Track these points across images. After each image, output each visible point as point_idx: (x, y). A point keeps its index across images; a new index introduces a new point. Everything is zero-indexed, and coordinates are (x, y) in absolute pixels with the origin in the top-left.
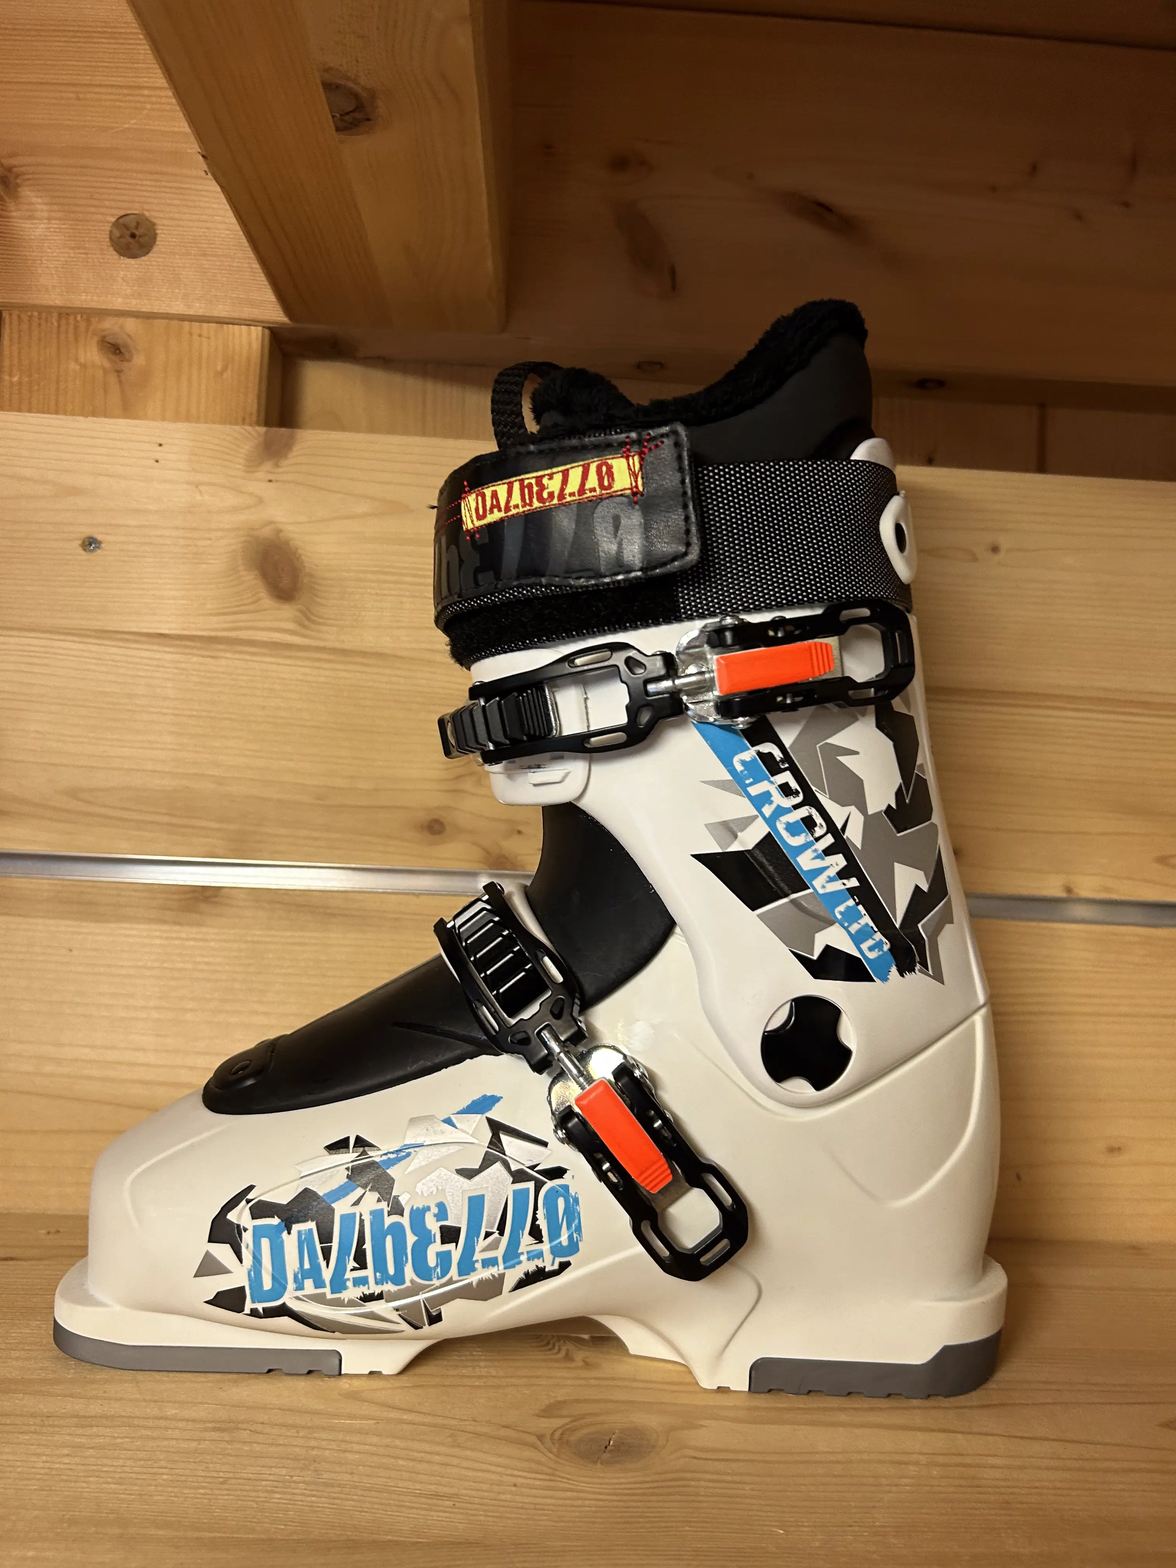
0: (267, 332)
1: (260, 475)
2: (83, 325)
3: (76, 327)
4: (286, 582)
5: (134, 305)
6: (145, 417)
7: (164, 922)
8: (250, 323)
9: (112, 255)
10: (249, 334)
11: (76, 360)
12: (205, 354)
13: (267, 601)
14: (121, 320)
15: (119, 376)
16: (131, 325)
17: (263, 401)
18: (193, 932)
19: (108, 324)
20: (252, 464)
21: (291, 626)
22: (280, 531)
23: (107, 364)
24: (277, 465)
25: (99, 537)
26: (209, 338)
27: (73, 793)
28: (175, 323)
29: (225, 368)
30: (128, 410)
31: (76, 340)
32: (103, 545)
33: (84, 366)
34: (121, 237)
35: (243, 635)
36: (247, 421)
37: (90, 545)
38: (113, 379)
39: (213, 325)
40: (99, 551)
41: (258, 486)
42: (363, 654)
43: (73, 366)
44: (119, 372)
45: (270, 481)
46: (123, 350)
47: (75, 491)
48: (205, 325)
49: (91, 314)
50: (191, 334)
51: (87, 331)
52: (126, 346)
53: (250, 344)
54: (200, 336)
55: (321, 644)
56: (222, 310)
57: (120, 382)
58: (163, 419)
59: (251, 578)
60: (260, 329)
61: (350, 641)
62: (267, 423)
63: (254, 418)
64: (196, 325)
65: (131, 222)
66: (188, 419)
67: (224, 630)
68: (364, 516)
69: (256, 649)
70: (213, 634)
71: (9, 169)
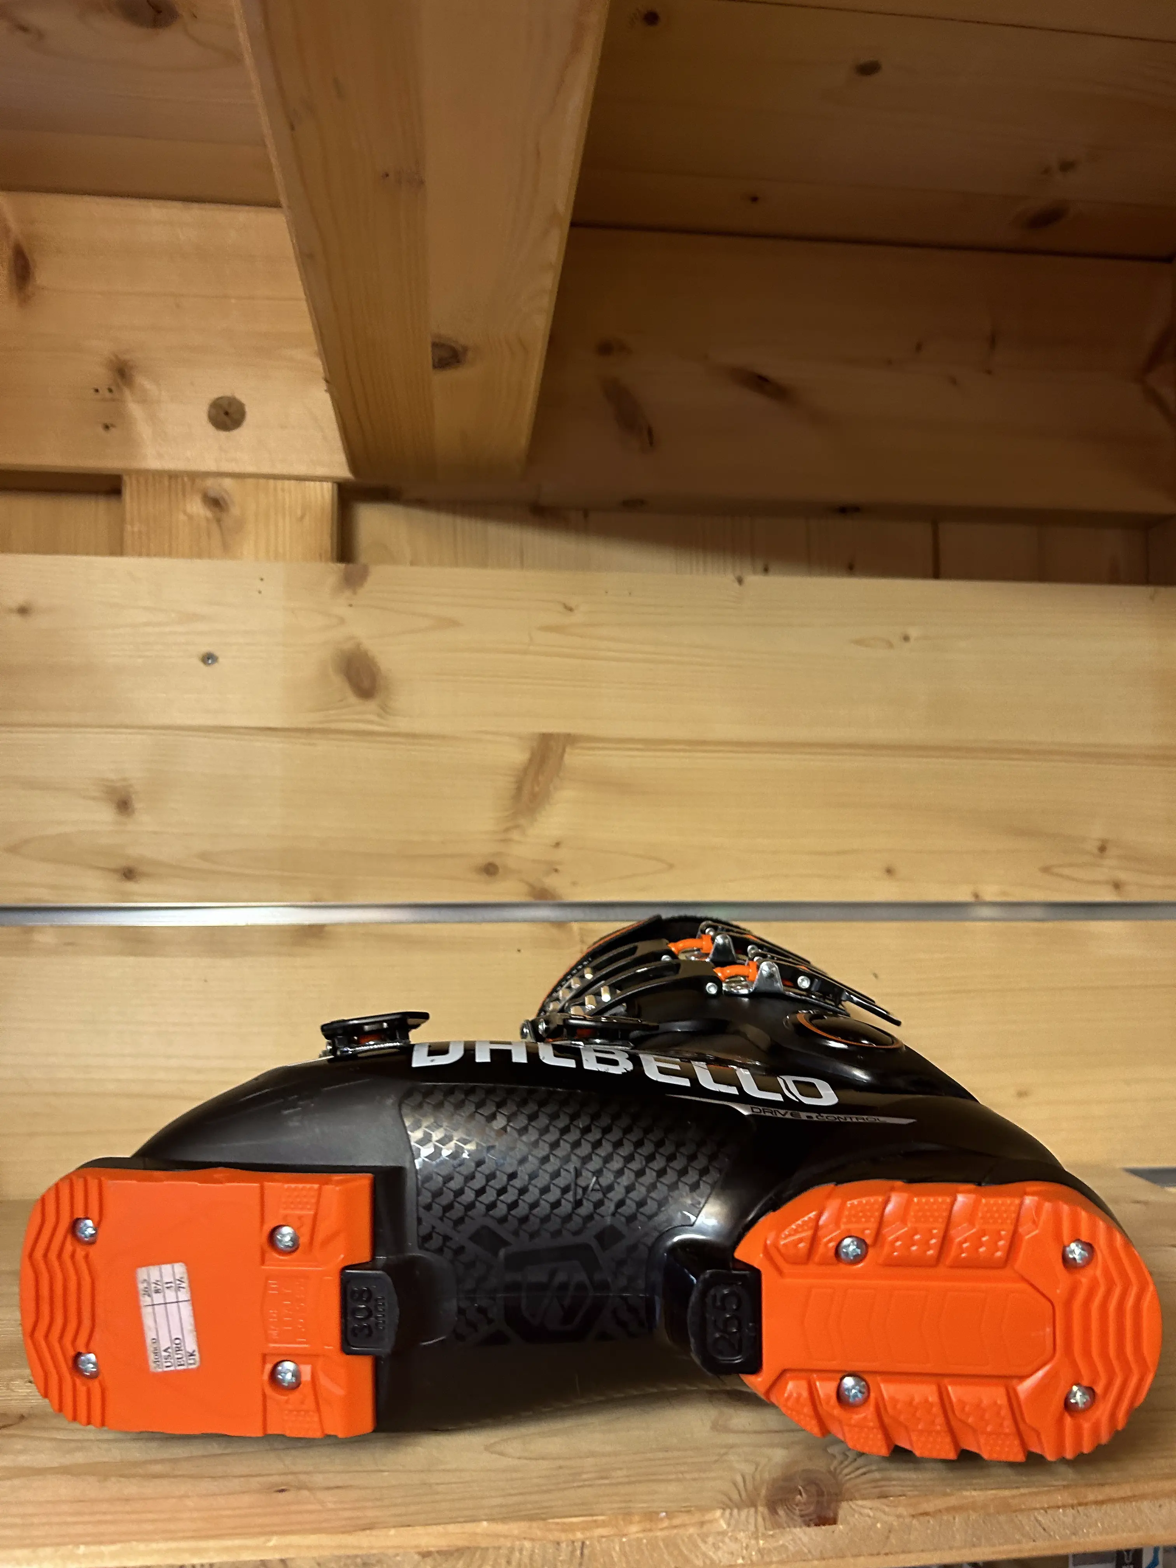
0: (336, 486)
1: (343, 600)
2: (189, 485)
3: (184, 486)
4: (366, 684)
5: (229, 467)
6: (242, 557)
7: (278, 954)
8: (323, 479)
9: (211, 429)
10: (322, 488)
11: (185, 512)
12: (287, 506)
13: (352, 699)
14: (220, 480)
15: (219, 524)
16: (228, 483)
17: (335, 541)
18: (304, 961)
19: (210, 483)
20: (335, 593)
21: (371, 717)
22: (359, 645)
23: (209, 514)
24: (355, 593)
25: (215, 652)
26: (290, 492)
27: (204, 856)
28: (262, 481)
29: (304, 515)
30: (227, 549)
31: (184, 495)
32: (221, 660)
33: (190, 517)
34: (217, 416)
35: (333, 726)
36: (324, 557)
37: (209, 659)
38: (214, 527)
39: (293, 482)
40: (216, 665)
41: (341, 609)
42: (427, 736)
43: (182, 517)
44: (219, 521)
45: (351, 605)
46: (221, 502)
47: (194, 617)
48: (287, 482)
49: (194, 476)
50: (275, 489)
51: (193, 489)
52: (225, 501)
53: (323, 496)
54: (283, 490)
55: (394, 730)
56: (301, 469)
57: (220, 527)
58: (258, 558)
59: (338, 681)
60: (331, 484)
61: (418, 728)
62: (339, 559)
63: (329, 555)
64: (279, 483)
65: (226, 403)
66: (277, 558)
67: (321, 722)
68: (424, 630)
69: (345, 737)
70: (311, 726)
71: (125, 363)
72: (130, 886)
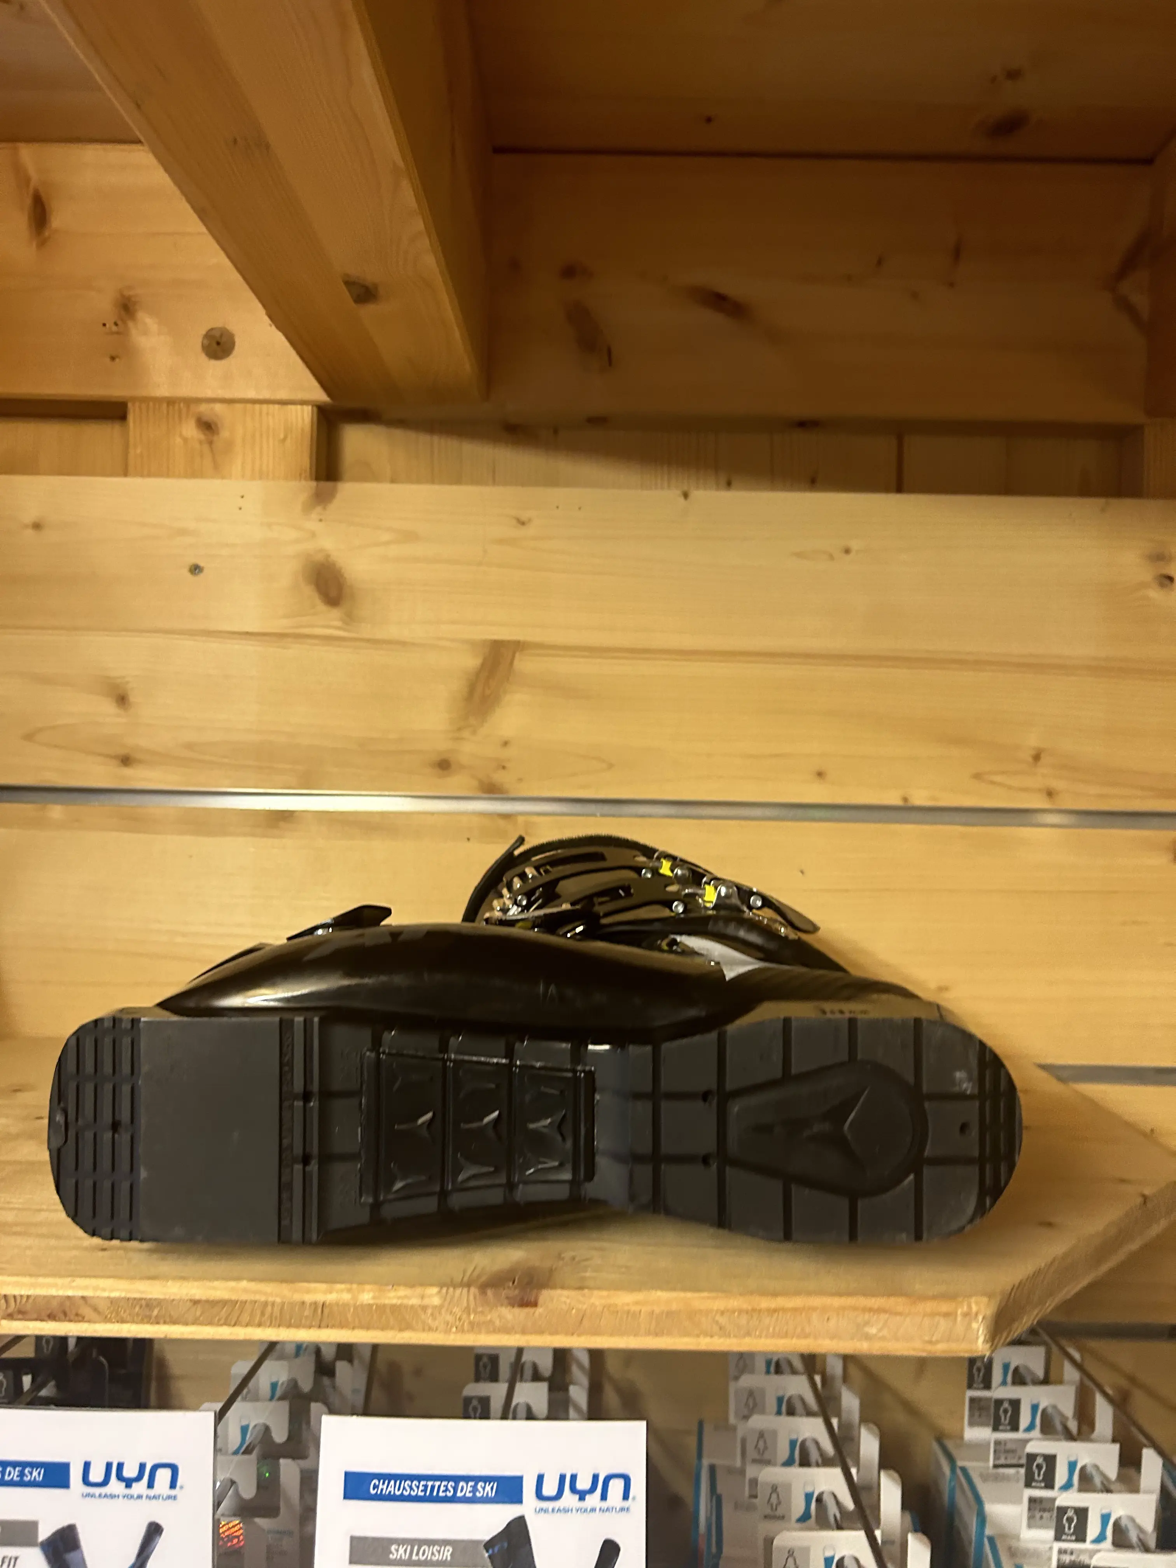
0: (315, 409)
1: (314, 515)
2: (184, 411)
3: (180, 411)
4: (333, 593)
5: (220, 393)
6: (231, 477)
7: (253, 835)
8: (303, 403)
9: (203, 357)
10: (303, 411)
11: (181, 435)
12: (271, 429)
13: (321, 607)
14: (212, 405)
15: (211, 446)
16: (218, 407)
17: (314, 460)
18: (275, 842)
19: (203, 408)
20: (308, 508)
21: (338, 623)
22: (328, 556)
23: (202, 437)
24: (324, 509)
25: (202, 564)
26: (273, 416)
27: (190, 746)
28: (249, 406)
29: (286, 437)
30: (218, 470)
31: (180, 420)
32: (205, 571)
33: (185, 440)
34: (210, 346)
35: (304, 631)
36: (303, 475)
37: (195, 569)
38: (206, 448)
39: (277, 406)
40: (202, 575)
41: (312, 524)
42: (389, 642)
43: (178, 440)
44: (211, 443)
45: (321, 520)
46: (213, 426)
47: (183, 532)
48: (271, 406)
49: (189, 402)
50: (261, 413)
51: (188, 414)
52: (216, 425)
53: (303, 420)
54: (268, 413)
55: (359, 636)
56: (283, 395)
57: (212, 451)
58: (244, 477)
59: (309, 592)
60: (310, 408)
61: (380, 635)
62: (318, 478)
63: (308, 474)
64: (265, 407)
65: (218, 334)
66: (262, 477)
67: (293, 628)
68: (387, 543)
69: (316, 641)
70: (284, 631)
71: (129, 298)
72: (127, 771)
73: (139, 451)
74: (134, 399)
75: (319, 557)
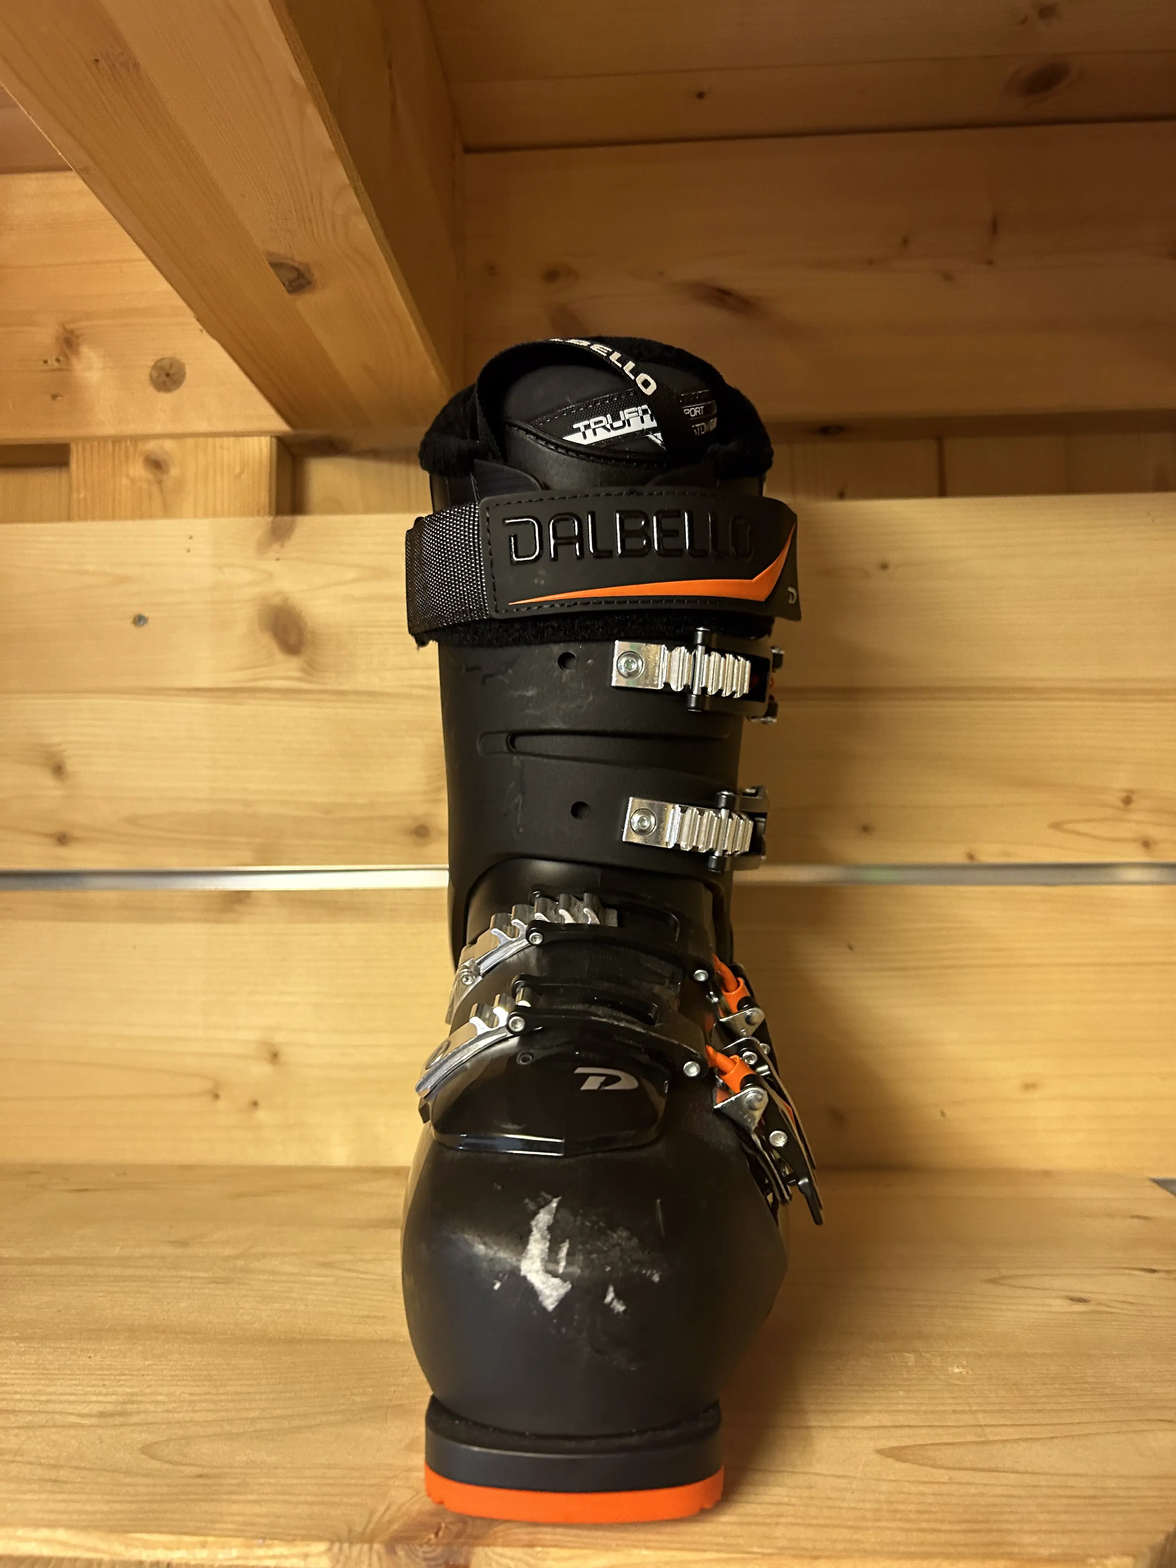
0: (274, 440)
1: (270, 554)
2: (131, 450)
3: (126, 450)
4: (293, 639)
5: (171, 428)
6: (181, 516)
7: (207, 921)
8: (260, 433)
9: (151, 390)
10: (260, 442)
11: (128, 477)
12: (225, 464)
13: (279, 656)
14: (160, 442)
15: (161, 486)
16: (168, 445)
17: (274, 495)
18: (229, 928)
19: (152, 445)
20: (263, 547)
21: (299, 674)
22: (286, 598)
23: (150, 477)
24: (282, 546)
25: (146, 614)
26: (228, 449)
27: (132, 820)
28: (201, 440)
29: (242, 472)
30: (167, 511)
31: (127, 459)
32: (150, 621)
33: (133, 481)
34: (158, 377)
35: (261, 684)
36: (262, 511)
37: (140, 620)
38: (155, 489)
39: (231, 439)
40: (146, 626)
41: (270, 565)
42: (357, 693)
43: (125, 482)
44: (160, 482)
45: (278, 559)
46: (163, 465)
47: (126, 580)
48: (225, 439)
49: (136, 439)
50: (214, 447)
51: (135, 452)
52: (165, 461)
53: (261, 450)
54: (222, 447)
55: (323, 687)
56: (238, 426)
57: (161, 490)
58: (195, 516)
59: (267, 640)
60: (267, 439)
61: (346, 684)
62: (276, 513)
63: (267, 510)
64: (218, 440)
65: (166, 364)
66: (215, 514)
67: (248, 681)
68: (354, 581)
69: (277, 696)
70: (238, 685)
71: (72, 332)
72: (62, 851)
73: (82, 495)
74: (77, 439)
75: (277, 600)
